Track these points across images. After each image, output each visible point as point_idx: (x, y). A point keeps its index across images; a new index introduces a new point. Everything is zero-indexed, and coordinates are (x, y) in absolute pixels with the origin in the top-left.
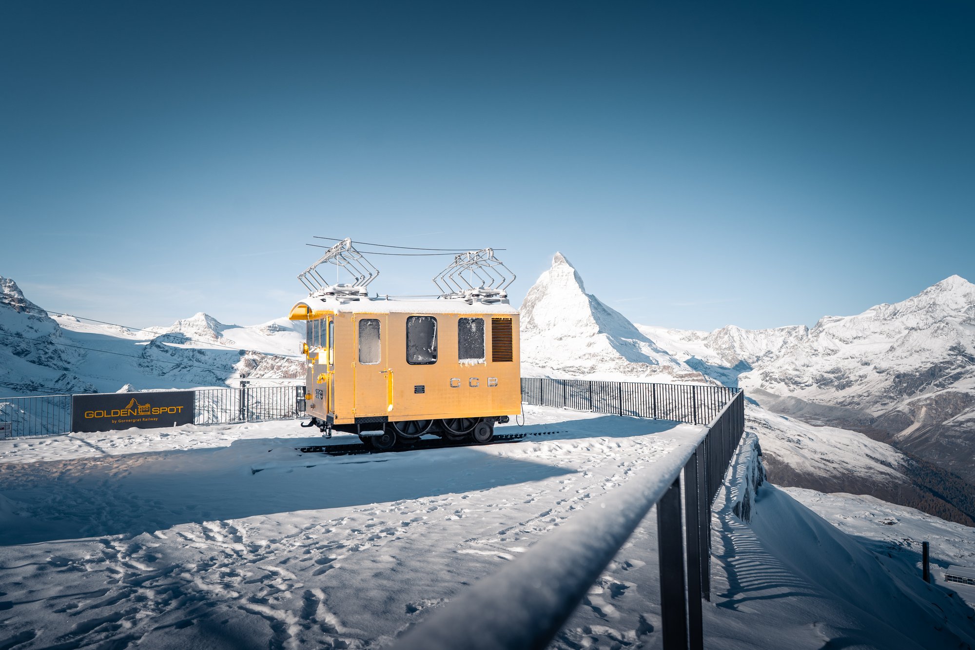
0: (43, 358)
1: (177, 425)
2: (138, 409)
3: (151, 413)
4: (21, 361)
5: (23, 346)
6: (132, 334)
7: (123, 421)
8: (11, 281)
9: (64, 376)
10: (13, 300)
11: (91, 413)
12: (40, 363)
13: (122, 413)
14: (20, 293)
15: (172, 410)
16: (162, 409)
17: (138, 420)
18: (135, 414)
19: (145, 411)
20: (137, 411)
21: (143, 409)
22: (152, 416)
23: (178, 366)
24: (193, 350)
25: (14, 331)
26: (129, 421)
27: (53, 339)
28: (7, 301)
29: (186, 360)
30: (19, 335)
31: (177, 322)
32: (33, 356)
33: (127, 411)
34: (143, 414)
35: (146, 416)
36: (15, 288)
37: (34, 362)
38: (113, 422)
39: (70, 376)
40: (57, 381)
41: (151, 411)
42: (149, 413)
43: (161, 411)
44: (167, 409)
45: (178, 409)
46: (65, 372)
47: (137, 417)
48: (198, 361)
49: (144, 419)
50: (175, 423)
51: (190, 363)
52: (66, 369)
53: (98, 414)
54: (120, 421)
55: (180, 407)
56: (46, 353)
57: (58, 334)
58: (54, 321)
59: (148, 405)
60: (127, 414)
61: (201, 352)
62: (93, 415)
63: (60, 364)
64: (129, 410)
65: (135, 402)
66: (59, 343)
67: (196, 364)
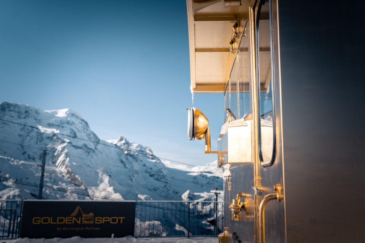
0: (159, 178)
1: (115, 237)
2: (82, 217)
3: (94, 222)
4: (152, 179)
5: (153, 173)
6: (191, 169)
7: (67, 229)
8: (149, 147)
9: (166, 185)
10: (150, 155)
11: (39, 219)
12: (158, 180)
13: (67, 220)
14: (152, 152)
15: (114, 220)
16: (105, 219)
17: (82, 229)
18: (79, 222)
19: (89, 220)
20: (81, 220)
21: (87, 218)
22: (95, 225)
23: (208, 183)
24: (214, 177)
25: (150, 167)
26: (73, 229)
27: (163, 170)
28: (147, 156)
29: (211, 181)
30: (151, 168)
31: (207, 164)
32: (156, 177)
33: (72, 219)
34: (86, 222)
35: (89, 225)
36: (150, 150)
37: (156, 179)
38: (58, 229)
39: (168, 185)
40: (164, 187)
41: (94, 220)
42: (92, 222)
43: (104, 221)
44: (110, 219)
45: (119, 220)
46: (166, 184)
47: (82, 225)
48: (216, 181)
49: (87, 228)
50: (113, 235)
51: (213, 182)
52: (167, 183)
53: (46, 220)
54: (64, 229)
55: (122, 218)
56: (160, 176)
57: (164, 168)
58: (163, 163)
59: (91, 214)
60: (72, 222)
61: (218, 178)
62: (41, 221)
63: (165, 180)
64: (74, 218)
65: (79, 210)
66: (165, 172)
67: (215, 182)
